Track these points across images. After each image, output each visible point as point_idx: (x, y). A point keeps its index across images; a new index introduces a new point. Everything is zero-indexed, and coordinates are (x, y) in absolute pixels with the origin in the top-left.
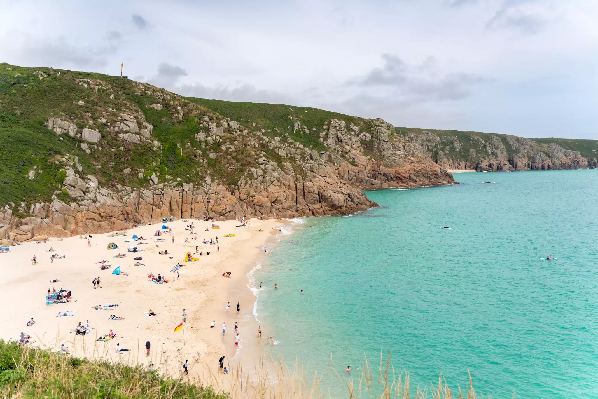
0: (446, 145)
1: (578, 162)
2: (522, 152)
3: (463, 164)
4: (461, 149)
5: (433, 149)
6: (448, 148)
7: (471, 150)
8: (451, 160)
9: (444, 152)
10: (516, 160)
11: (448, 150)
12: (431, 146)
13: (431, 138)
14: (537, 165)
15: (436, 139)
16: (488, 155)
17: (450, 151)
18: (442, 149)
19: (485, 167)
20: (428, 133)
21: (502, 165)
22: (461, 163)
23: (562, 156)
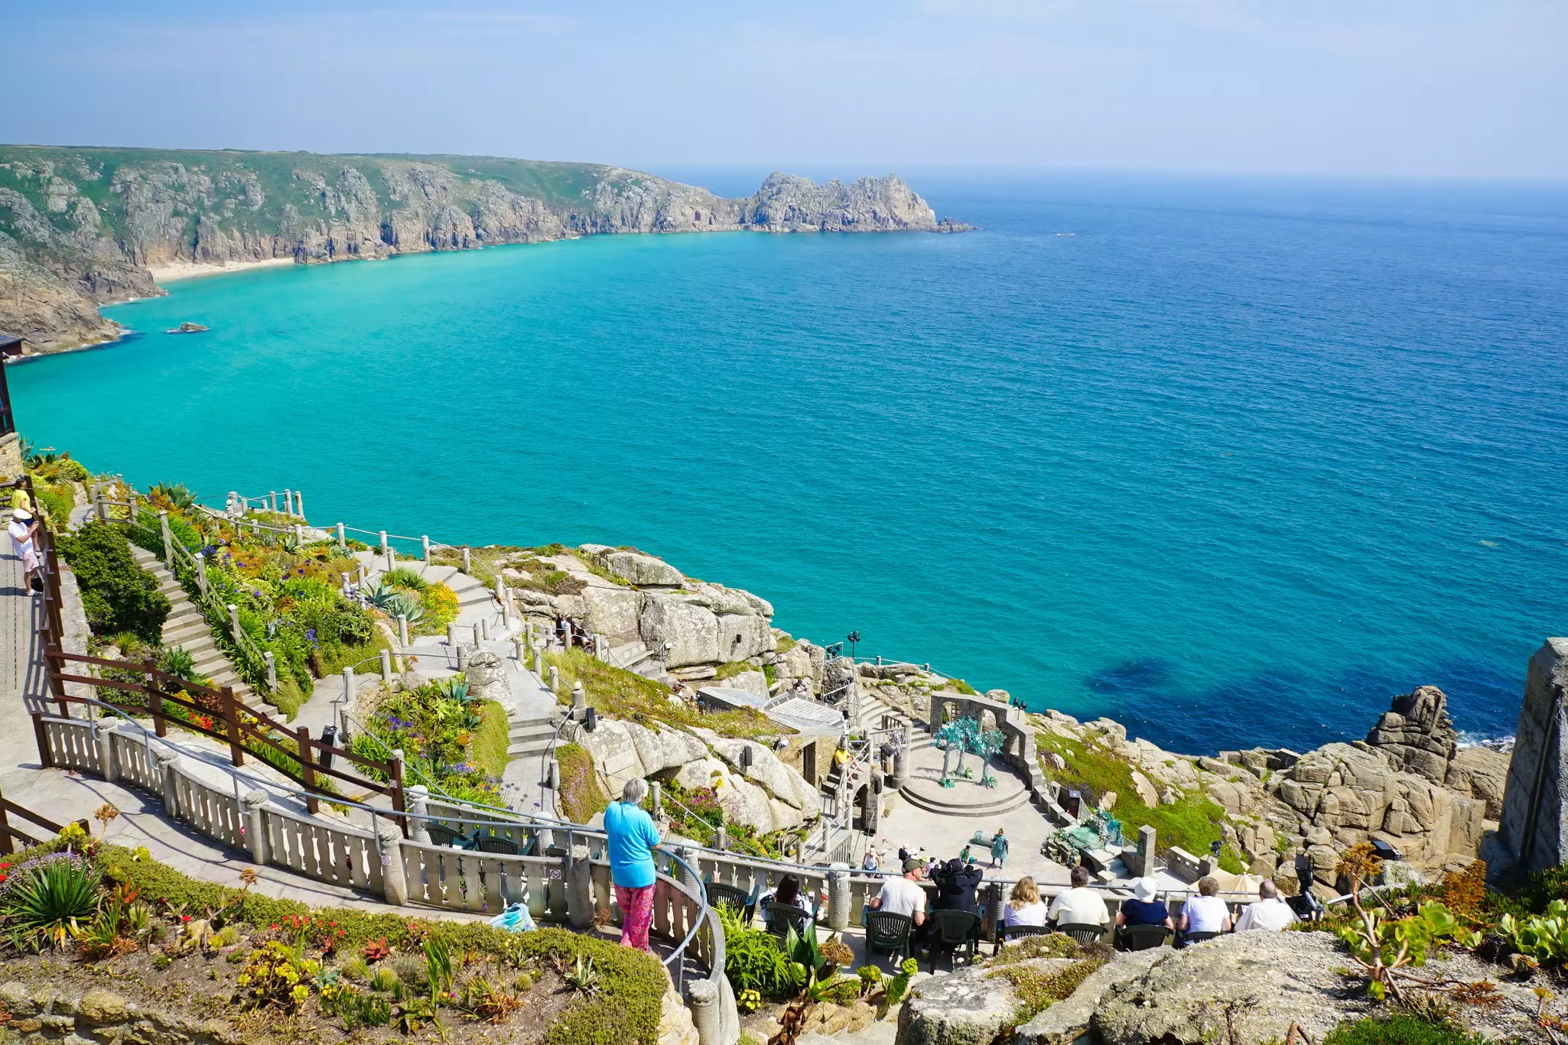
0: (228, 197)
1: (536, 223)
2: (415, 204)
3: (266, 244)
4: (263, 206)
5: (189, 211)
6: (231, 203)
7: (288, 206)
8: (237, 234)
9: (221, 214)
10: (397, 225)
11: (233, 211)
12: (184, 201)
13: (185, 179)
14: (442, 236)
15: (199, 183)
16: (327, 217)
17: (235, 211)
18: (217, 208)
19: (314, 250)
20: (177, 169)
21: (359, 239)
22: (262, 240)
23: (504, 208)
